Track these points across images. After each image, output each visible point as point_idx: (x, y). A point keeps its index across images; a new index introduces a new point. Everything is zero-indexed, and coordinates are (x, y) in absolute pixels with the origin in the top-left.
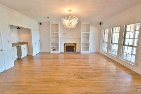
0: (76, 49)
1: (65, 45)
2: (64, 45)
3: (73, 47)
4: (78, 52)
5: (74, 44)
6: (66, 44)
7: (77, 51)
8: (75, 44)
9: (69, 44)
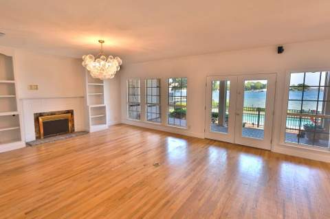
0: (73, 125)
1: (40, 119)
2: (37, 120)
3: (66, 121)
4: (79, 132)
5: (68, 112)
6: (41, 115)
7: (77, 128)
8: (71, 112)
9: (52, 114)
